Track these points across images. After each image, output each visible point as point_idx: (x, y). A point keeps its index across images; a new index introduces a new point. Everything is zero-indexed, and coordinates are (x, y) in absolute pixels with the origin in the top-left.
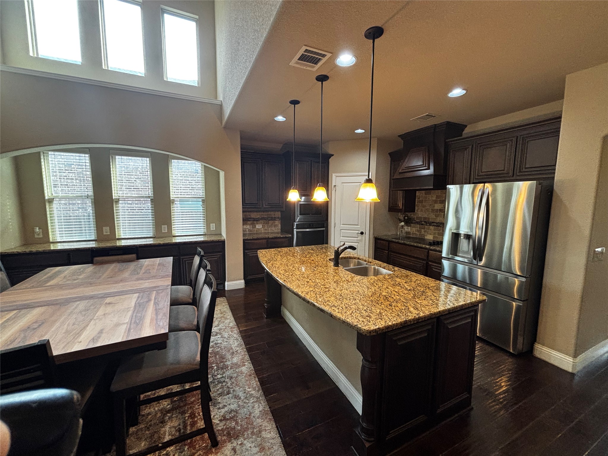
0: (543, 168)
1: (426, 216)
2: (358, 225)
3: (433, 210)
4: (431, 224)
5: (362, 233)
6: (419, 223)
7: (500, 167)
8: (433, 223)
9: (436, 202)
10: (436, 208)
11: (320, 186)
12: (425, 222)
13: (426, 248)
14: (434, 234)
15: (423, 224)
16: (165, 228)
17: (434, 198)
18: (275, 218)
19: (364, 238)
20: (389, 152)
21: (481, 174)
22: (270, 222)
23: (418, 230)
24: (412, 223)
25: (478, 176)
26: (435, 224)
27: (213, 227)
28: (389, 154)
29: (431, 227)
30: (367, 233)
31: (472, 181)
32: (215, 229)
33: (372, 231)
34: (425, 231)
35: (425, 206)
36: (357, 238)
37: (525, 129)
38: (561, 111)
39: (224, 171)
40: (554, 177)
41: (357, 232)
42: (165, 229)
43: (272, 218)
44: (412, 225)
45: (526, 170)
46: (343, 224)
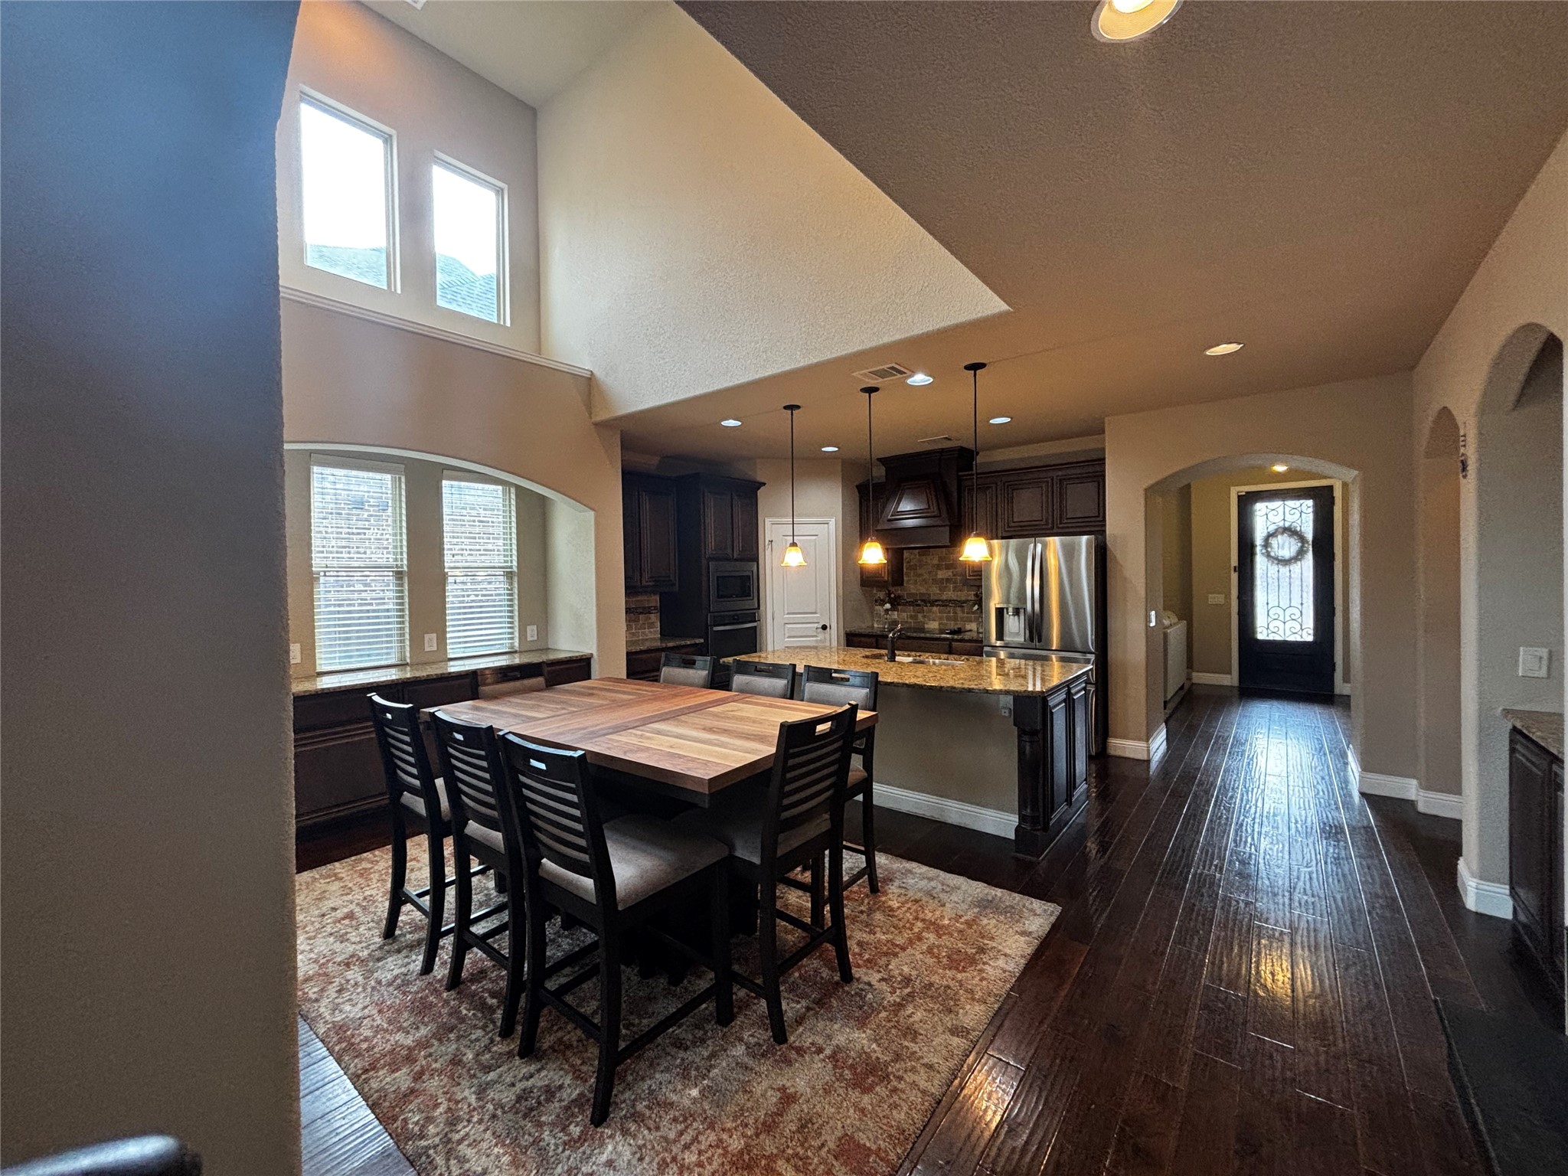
0: (1087, 520)
1: (923, 590)
2: (815, 613)
3: (935, 581)
4: (933, 603)
5: (824, 627)
6: (911, 604)
7: (1037, 516)
8: (936, 601)
9: (939, 567)
10: (940, 576)
11: (872, 541)
12: (922, 600)
13: (947, 639)
14: (941, 618)
15: (919, 605)
16: (430, 640)
17: (936, 562)
18: (649, 608)
19: (827, 636)
20: (857, 483)
21: (1013, 524)
22: (641, 616)
23: (911, 616)
24: (899, 605)
25: (1009, 527)
26: (940, 603)
27: (532, 632)
28: (857, 486)
29: (935, 608)
30: (832, 627)
31: (1000, 535)
32: (536, 638)
33: (841, 623)
34: (924, 617)
35: (921, 575)
36: (816, 636)
37: (1060, 470)
38: (1104, 449)
39: (593, 510)
40: (1105, 531)
41: (816, 625)
42: (430, 642)
43: (644, 608)
44: (900, 607)
45: (1069, 521)
46: (788, 614)
